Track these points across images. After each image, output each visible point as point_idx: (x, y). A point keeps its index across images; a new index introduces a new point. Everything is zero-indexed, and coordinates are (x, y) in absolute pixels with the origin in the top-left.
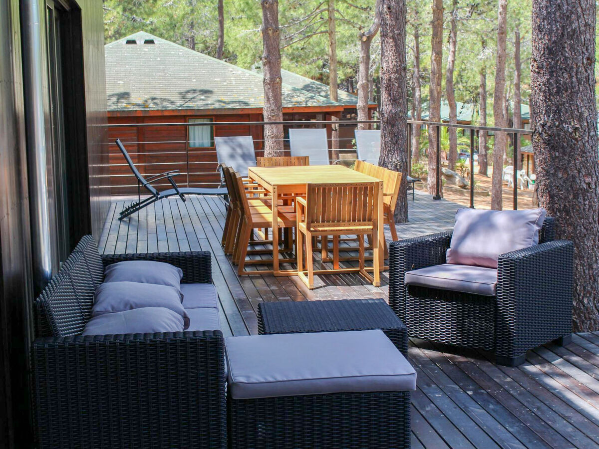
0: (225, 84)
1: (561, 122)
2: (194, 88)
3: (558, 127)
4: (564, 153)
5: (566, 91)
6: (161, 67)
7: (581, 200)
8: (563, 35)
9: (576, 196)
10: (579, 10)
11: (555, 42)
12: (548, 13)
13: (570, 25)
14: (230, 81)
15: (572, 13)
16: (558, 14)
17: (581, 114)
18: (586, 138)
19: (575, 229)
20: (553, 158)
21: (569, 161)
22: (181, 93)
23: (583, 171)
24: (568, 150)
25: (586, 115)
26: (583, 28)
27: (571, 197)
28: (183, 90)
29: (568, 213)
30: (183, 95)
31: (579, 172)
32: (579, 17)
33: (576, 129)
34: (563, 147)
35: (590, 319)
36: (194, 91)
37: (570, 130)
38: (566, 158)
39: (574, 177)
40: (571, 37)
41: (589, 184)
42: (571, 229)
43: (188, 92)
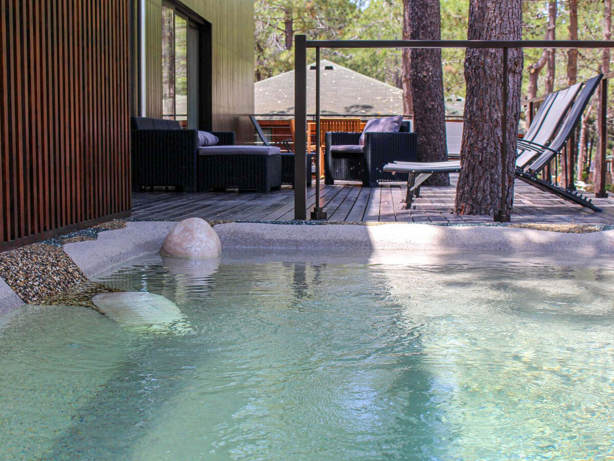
0: (384, 101)
1: (417, 73)
2: (357, 104)
3: (416, 75)
4: (420, 89)
5: (420, 56)
6: (335, 88)
7: (428, 114)
8: (419, 28)
9: (426, 112)
10: (427, 15)
11: (415, 31)
12: (412, 17)
13: (422, 22)
14: (389, 99)
15: (423, 16)
16: (416, 17)
17: (429, 69)
18: (431, 81)
19: (426, 129)
20: (415, 92)
21: (422, 94)
22: (346, 108)
23: (430, 99)
24: (421, 87)
25: (431, 69)
26: (429, 24)
27: (423, 112)
28: (348, 106)
29: (422, 121)
30: (348, 109)
31: (427, 99)
32: (426, 19)
33: (425, 77)
34: (419, 86)
35: (436, 179)
36: (357, 106)
37: (422, 77)
38: (420, 91)
39: (424, 101)
40: (423, 29)
41: (433, 105)
42: (424, 129)
43: (353, 107)
